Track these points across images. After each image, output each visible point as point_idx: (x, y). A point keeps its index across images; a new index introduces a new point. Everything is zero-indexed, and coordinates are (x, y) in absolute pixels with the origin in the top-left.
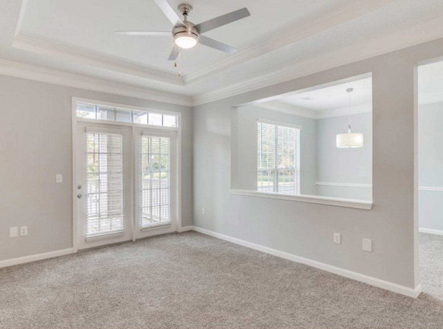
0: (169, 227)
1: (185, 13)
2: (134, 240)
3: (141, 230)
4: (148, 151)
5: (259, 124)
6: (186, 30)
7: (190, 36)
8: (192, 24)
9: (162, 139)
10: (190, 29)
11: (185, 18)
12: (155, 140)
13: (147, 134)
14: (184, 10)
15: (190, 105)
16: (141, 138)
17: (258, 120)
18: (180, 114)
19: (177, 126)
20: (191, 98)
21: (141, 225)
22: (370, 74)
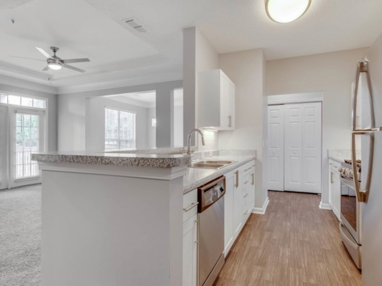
0: (38, 179)
1: (55, 51)
2: (9, 188)
3: (15, 181)
4: (21, 124)
5: (106, 109)
6: (55, 62)
7: (58, 65)
8: (59, 59)
9: (33, 116)
10: (57, 61)
11: (55, 54)
12: (27, 117)
13: (20, 113)
14: (54, 50)
15: (55, 93)
16: (15, 115)
17: (105, 106)
18: (47, 99)
19: (45, 108)
20: (56, 89)
21: (15, 177)
22: (155, 91)
